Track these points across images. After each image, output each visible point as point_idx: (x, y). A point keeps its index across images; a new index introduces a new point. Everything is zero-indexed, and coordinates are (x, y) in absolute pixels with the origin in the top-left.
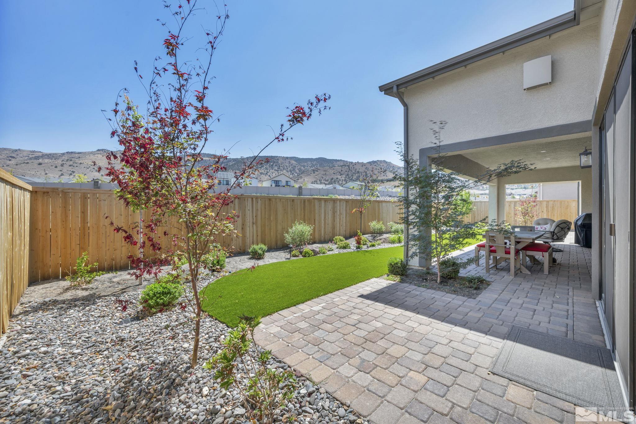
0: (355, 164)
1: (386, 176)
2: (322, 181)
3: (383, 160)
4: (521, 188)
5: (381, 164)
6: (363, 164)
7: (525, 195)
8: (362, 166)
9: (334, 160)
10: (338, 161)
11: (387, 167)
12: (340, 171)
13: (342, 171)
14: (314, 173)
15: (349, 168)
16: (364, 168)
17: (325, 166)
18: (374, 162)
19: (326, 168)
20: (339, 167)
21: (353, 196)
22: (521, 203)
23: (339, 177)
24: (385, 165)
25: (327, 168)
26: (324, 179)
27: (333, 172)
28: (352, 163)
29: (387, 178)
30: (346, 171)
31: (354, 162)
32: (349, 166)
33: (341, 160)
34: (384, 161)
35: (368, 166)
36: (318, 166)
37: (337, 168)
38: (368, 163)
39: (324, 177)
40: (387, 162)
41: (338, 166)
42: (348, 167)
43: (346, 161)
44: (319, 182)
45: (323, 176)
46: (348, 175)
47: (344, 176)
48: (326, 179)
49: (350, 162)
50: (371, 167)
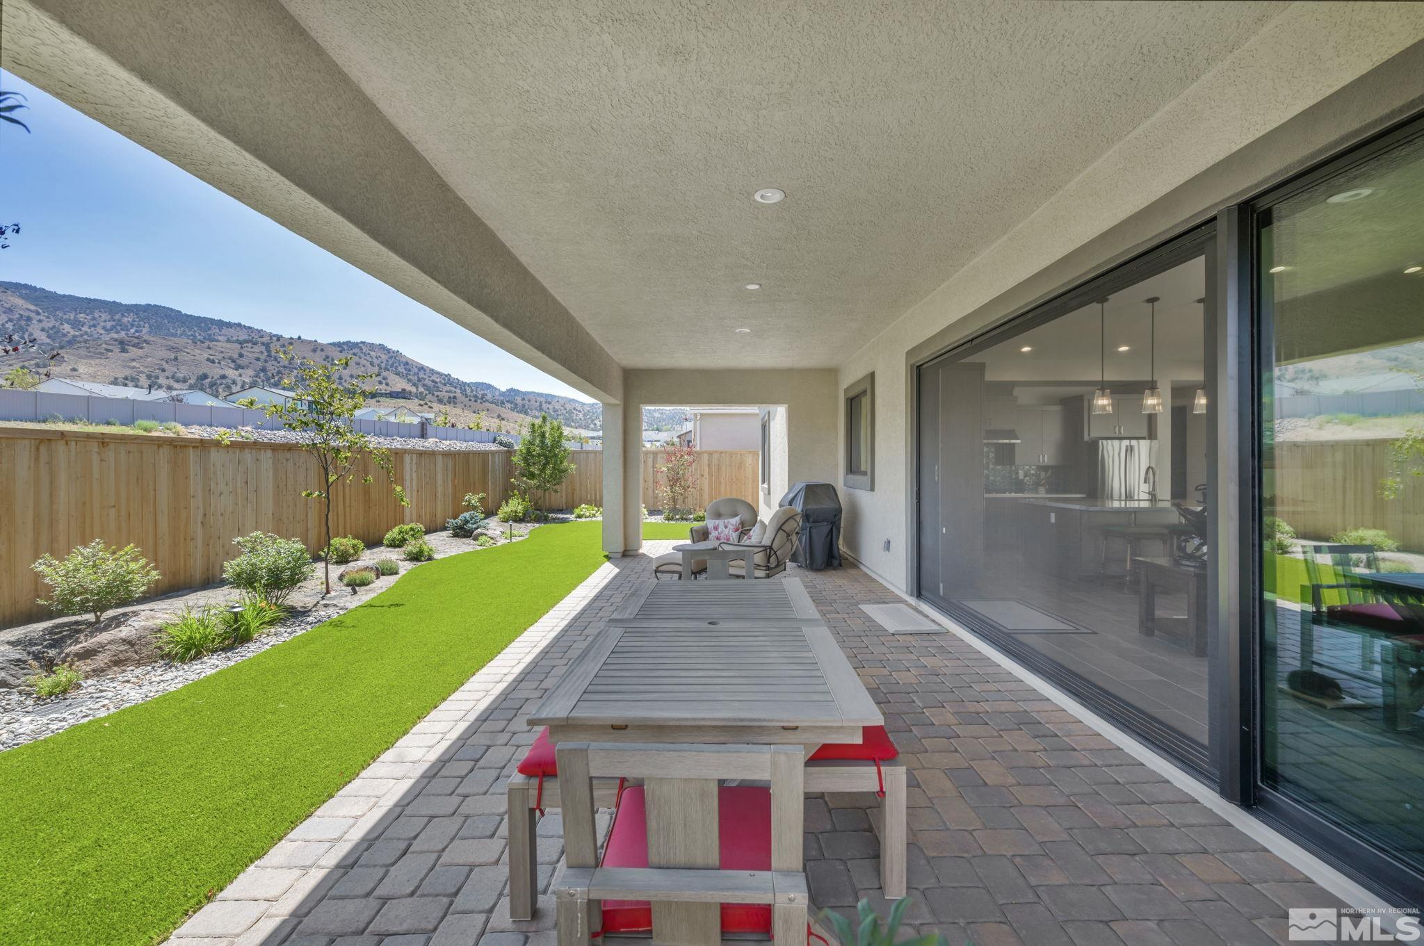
0: (291, 341)
1: (387, 384)
2: (162, 381)
3: (377, 342)
4: (653, 430)
5: (373, 354)
6: (315, 347)
7: (658, 441)
8: (314, 351)
9: (212, 321)
10: (229, 325)
11: (391, 362)
12: (236, 356)
13: (241, 356)
14: (124, 351)
15: (269, 351)
16: (319, 357)
17: (175, 335)
18: (351, 345)
19: (177, 340)
20: (229, 345)
21: (248, 428)
22: (665, 456)
23: (231, 373)
24: (384, 357)
25: (182, 341)
26: (166, 374)
27: (206, 356)
28: (279, 338)
29: (389, 389)
30: (258, 359)
31: (287, 335)
32: (267, 346)
33: (239, 325)
34: (382, 347)
35: (335, 353)
36: (145, 330)
37: (222, 344)
38: (333, 344)
39: (171, 369)
40: (389, 351)
41: (228, 341)
42: (263, 348)
43: (259, 331)
44: (143, 380)
45: (165, 366)
46: (264, 370)
47: (251, 372)
48: (180, 375)
49: (271, 336)
50: (343, 356)
